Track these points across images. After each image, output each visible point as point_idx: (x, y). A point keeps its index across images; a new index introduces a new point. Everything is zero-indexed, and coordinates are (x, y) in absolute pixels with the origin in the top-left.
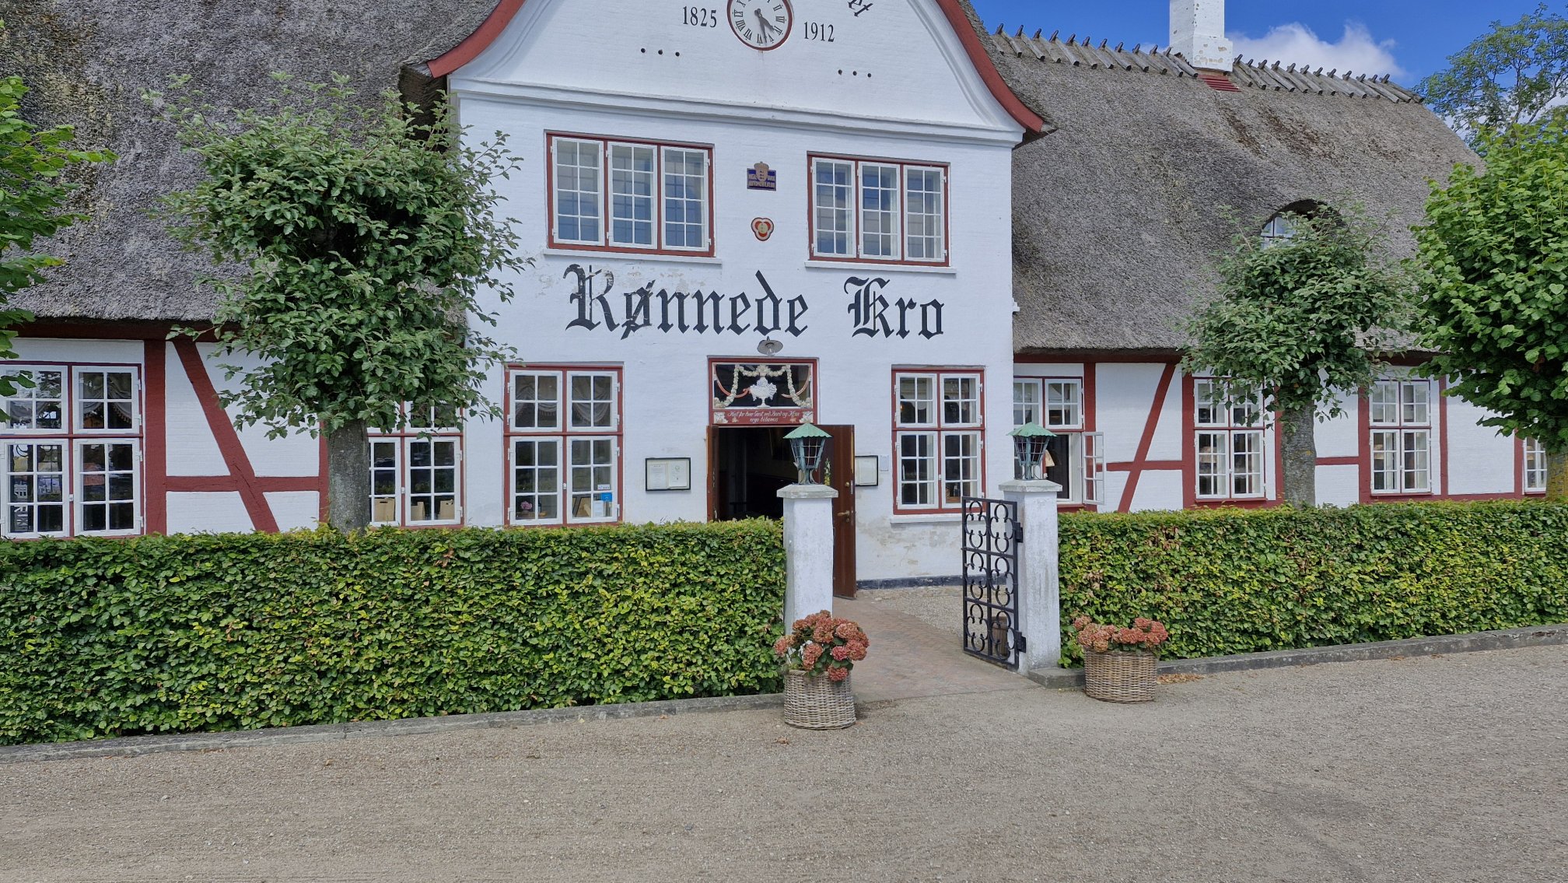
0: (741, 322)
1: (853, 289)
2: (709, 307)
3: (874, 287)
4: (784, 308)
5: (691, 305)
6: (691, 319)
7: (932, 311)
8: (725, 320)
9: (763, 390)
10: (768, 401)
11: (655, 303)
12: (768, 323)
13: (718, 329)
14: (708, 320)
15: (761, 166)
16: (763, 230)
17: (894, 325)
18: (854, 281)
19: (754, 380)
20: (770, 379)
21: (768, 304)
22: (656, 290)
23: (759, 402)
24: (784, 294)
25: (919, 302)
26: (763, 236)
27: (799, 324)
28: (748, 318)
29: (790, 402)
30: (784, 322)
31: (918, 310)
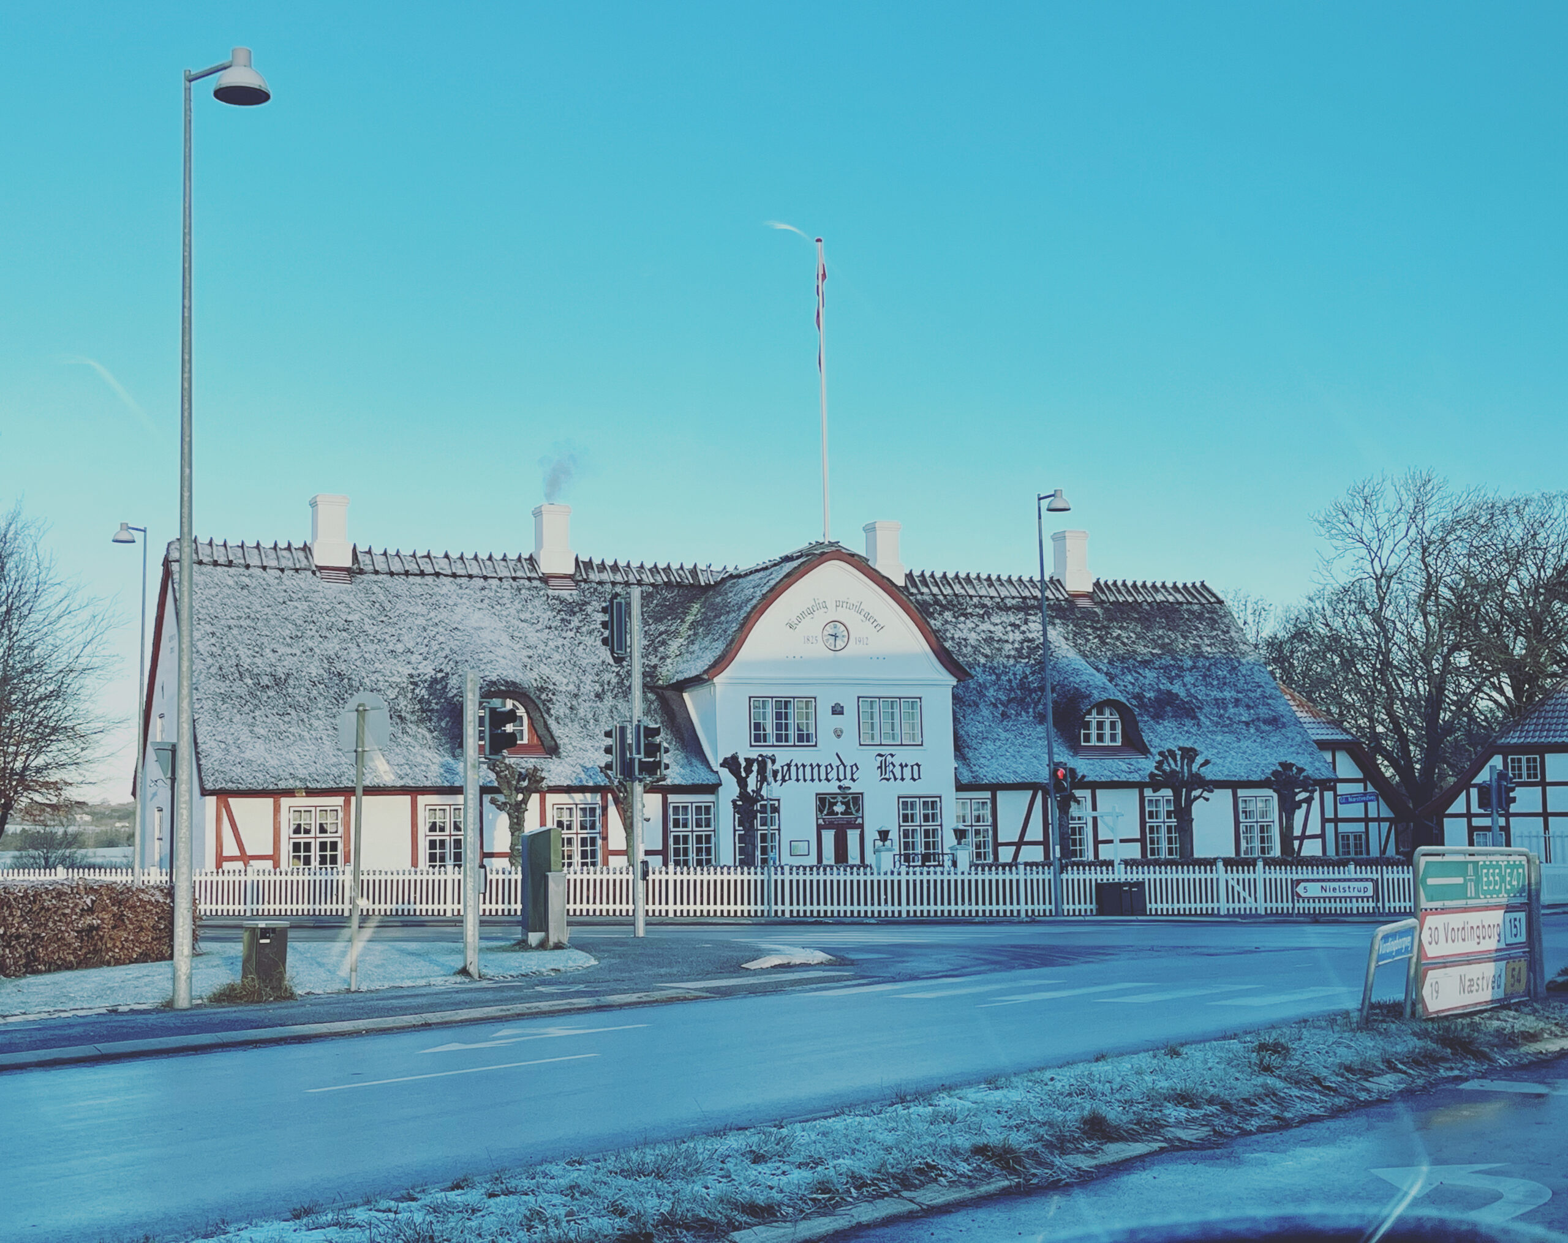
0: (830, 777)
1: (880, 759)
2: (816, 770)
3: (889, 758)
4: (848, 769)
5: (808, 769)
6: (808, 777)
7: (916, 768)
8: (823, 776)
9: (839, 808)
10: (842, 813)
11: (793, 769)
12: (841, 777)
13: (820, 780)
14: (816, 776)
15: (837, 704)
16: (838, 734)
17: (899, 776)
18: (880, 755)
19: (835, 804)
20: (842, 803)
21: (841, 768)
22: (793, 764)
23: (837, 814)
24: (848, 763)
25: (910, 764)
26: (839, 736)
27: (855, 777)
28: (833, 775)
29: (851, 814)
30: (849, 776)
31: (909, 768)
